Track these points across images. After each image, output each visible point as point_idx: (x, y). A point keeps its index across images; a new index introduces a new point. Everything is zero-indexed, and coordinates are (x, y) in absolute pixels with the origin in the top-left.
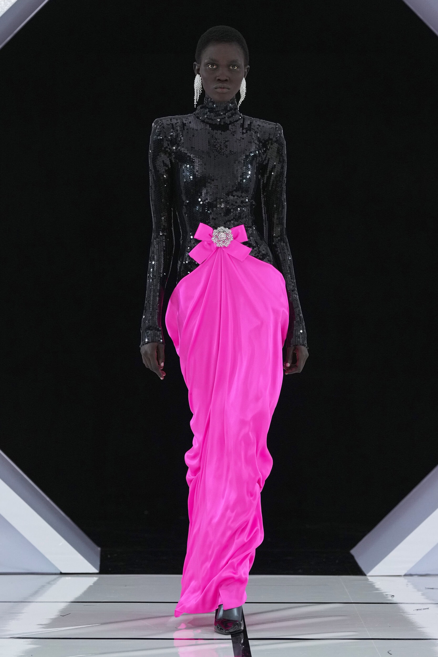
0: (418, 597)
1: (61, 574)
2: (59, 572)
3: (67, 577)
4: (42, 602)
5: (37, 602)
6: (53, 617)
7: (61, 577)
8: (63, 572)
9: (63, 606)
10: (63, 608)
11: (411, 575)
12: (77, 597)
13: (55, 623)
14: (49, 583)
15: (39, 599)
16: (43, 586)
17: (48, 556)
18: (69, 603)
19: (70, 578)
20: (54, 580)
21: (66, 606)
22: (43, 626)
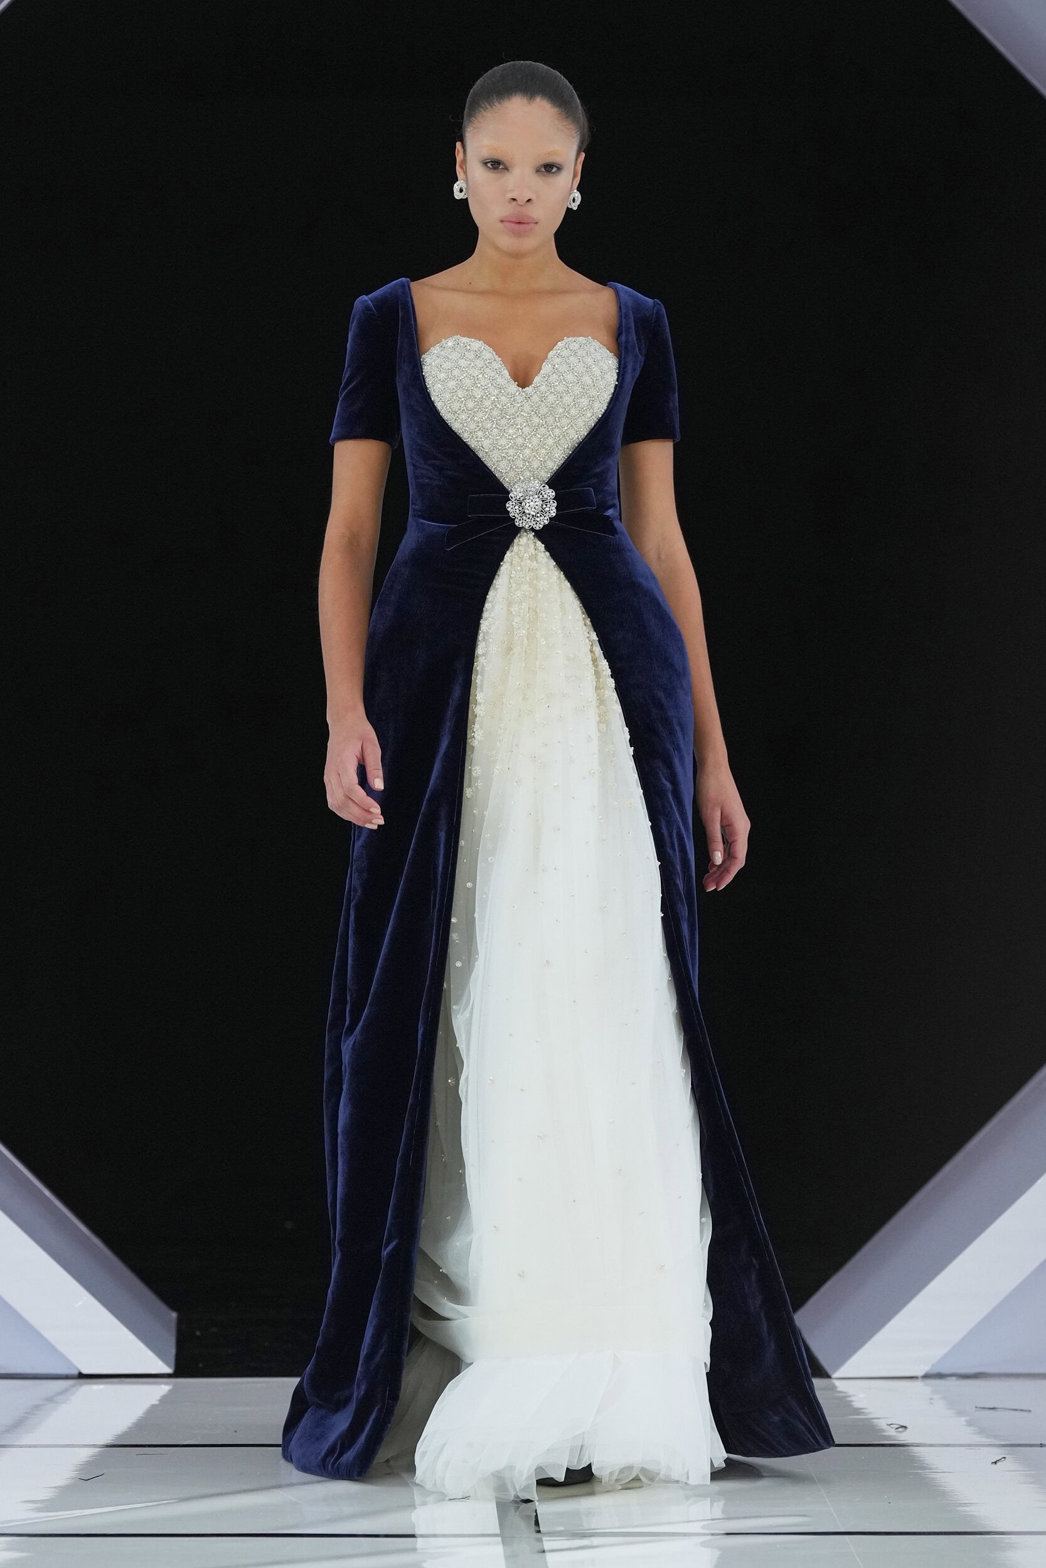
0: (958, 1429)
1: (81, 1376)
2: (76, 1372)
3: (96, 1384)
4: (35, 1446)
5: (21, 1446)
6: (61, 1482)
7: (81, 1385)
8: (85, 1371)
9: (85, 1454)
10: (85, 1460)
11: (940, 1376)
12: (119, 1433)
13: (64, 1497)
14: (50, 1400)
15: (27, 1439)
16: (37, 1407)
17: (46, 1334)
18: (101, 1449)
19: (102, 1387)
20: (64, 1392)
21: (95, 1456)
22: (36, 1505)
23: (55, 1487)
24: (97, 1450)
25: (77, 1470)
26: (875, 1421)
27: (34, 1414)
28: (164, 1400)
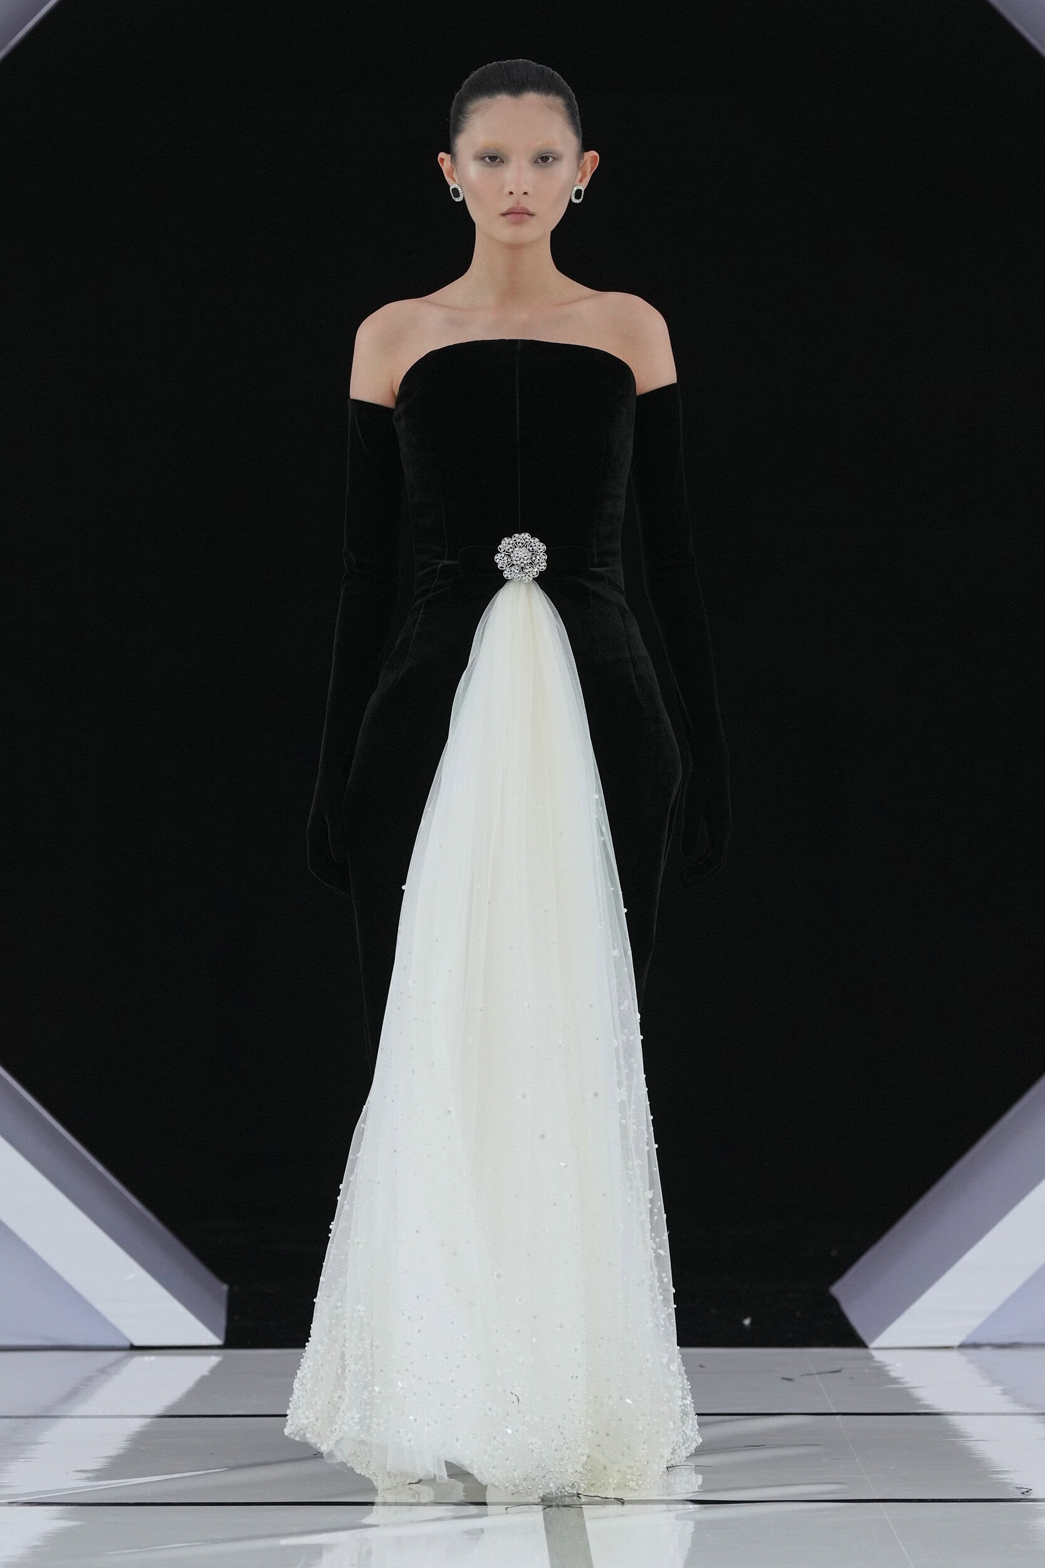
0: (992, 1398)
1: (133, 1348)
2: (127, 1344)
3: (147, 1355)
4: (86, 1417)
5: (72, 1417)
6: (113, 1452)
7: (133, 1356)
8: (137, 1343)
9: (136, 1425)
10: (138, 1429)
11: (976, 1346)
12: (168, 1404)
13: (118, 1466)
14: (105, 1371)
15: (81, 1410)
16: (90, 1379)
17: (99, 1306)
18: (151, 1420)
19: (153, 1358)
20: (116, 1363)
21: (145, 1426)
22: (89, 1475)
23: (106, 1457)
24: (148, 1420)
25: (127, 1441)
26: (912, 1390)
27: (86, 1386)
28: (214, 1371)
